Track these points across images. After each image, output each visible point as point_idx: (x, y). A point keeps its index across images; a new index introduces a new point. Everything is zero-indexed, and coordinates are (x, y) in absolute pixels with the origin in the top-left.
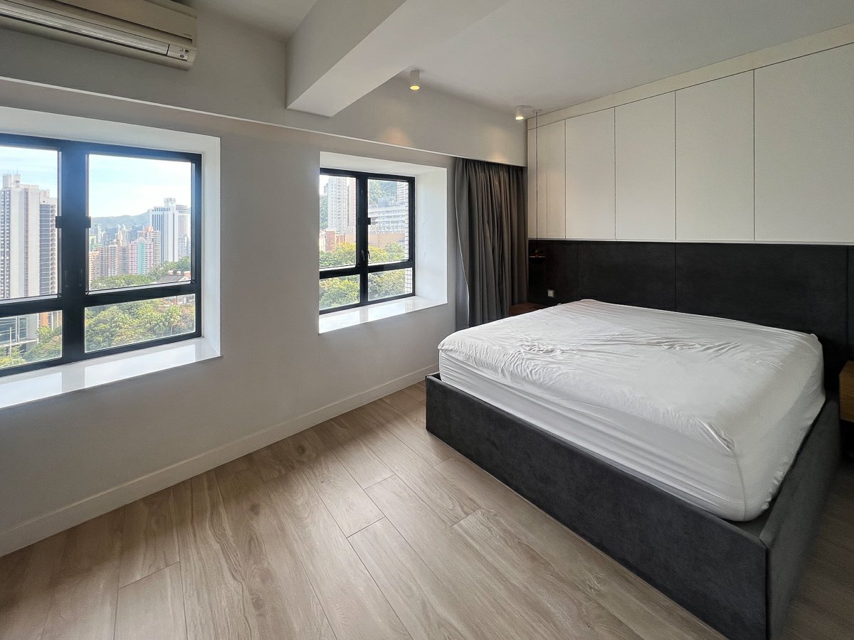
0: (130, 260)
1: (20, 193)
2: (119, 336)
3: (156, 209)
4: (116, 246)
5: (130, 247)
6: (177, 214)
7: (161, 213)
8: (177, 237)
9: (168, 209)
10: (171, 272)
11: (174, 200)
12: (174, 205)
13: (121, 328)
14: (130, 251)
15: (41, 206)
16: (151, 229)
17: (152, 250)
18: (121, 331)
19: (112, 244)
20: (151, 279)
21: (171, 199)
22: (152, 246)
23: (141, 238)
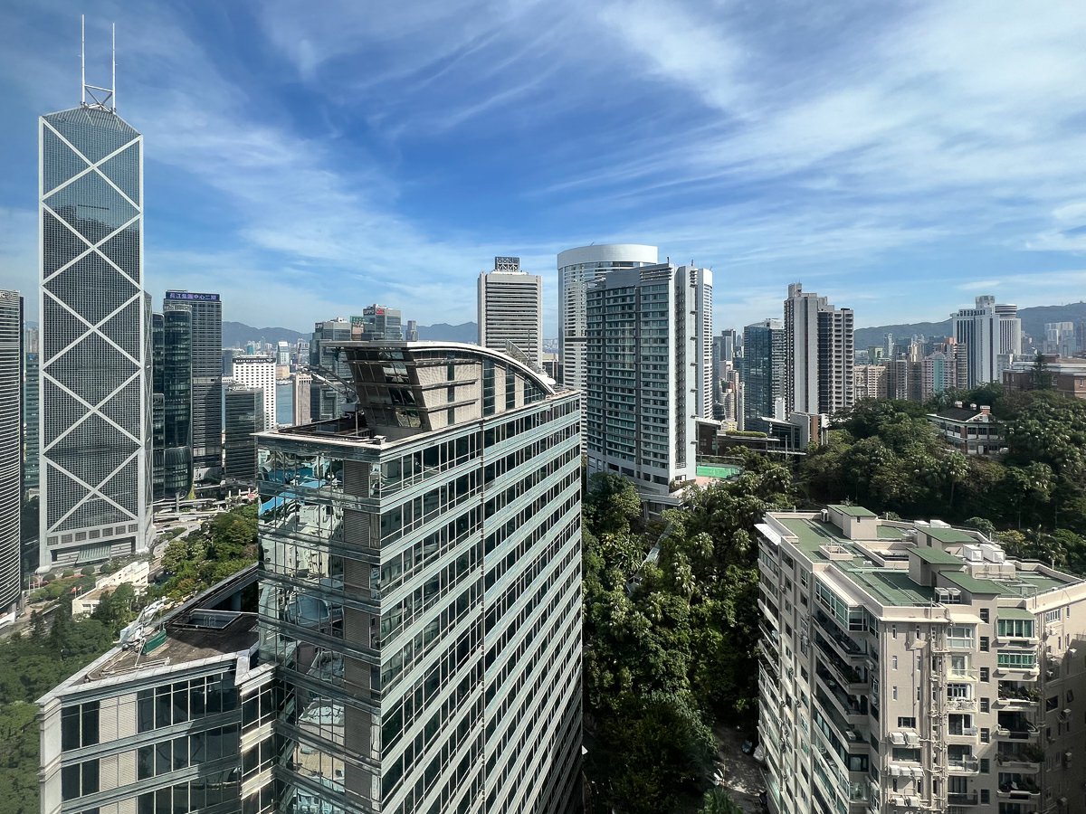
0: (923, 380)
1: (801, 302)
2: (879, 474)
3: (963, 313)
4: (906, 361)
5: (923, 364)
6: (998, 320)
7: (969, 318)
8: (997, 352)
9: (982, 313)
10: (959, 404)
11: (993, 298)
12: (992, 306)
13: (882, 465)
14: (923, 370)
15: (820, 314)
16: (953, 341)
17: (954, 370)
18: (882, 468)
19: (901, 358)
20: (929, 409)
21: (986, 298)
22: (955, 365)
23: (937, 353)
